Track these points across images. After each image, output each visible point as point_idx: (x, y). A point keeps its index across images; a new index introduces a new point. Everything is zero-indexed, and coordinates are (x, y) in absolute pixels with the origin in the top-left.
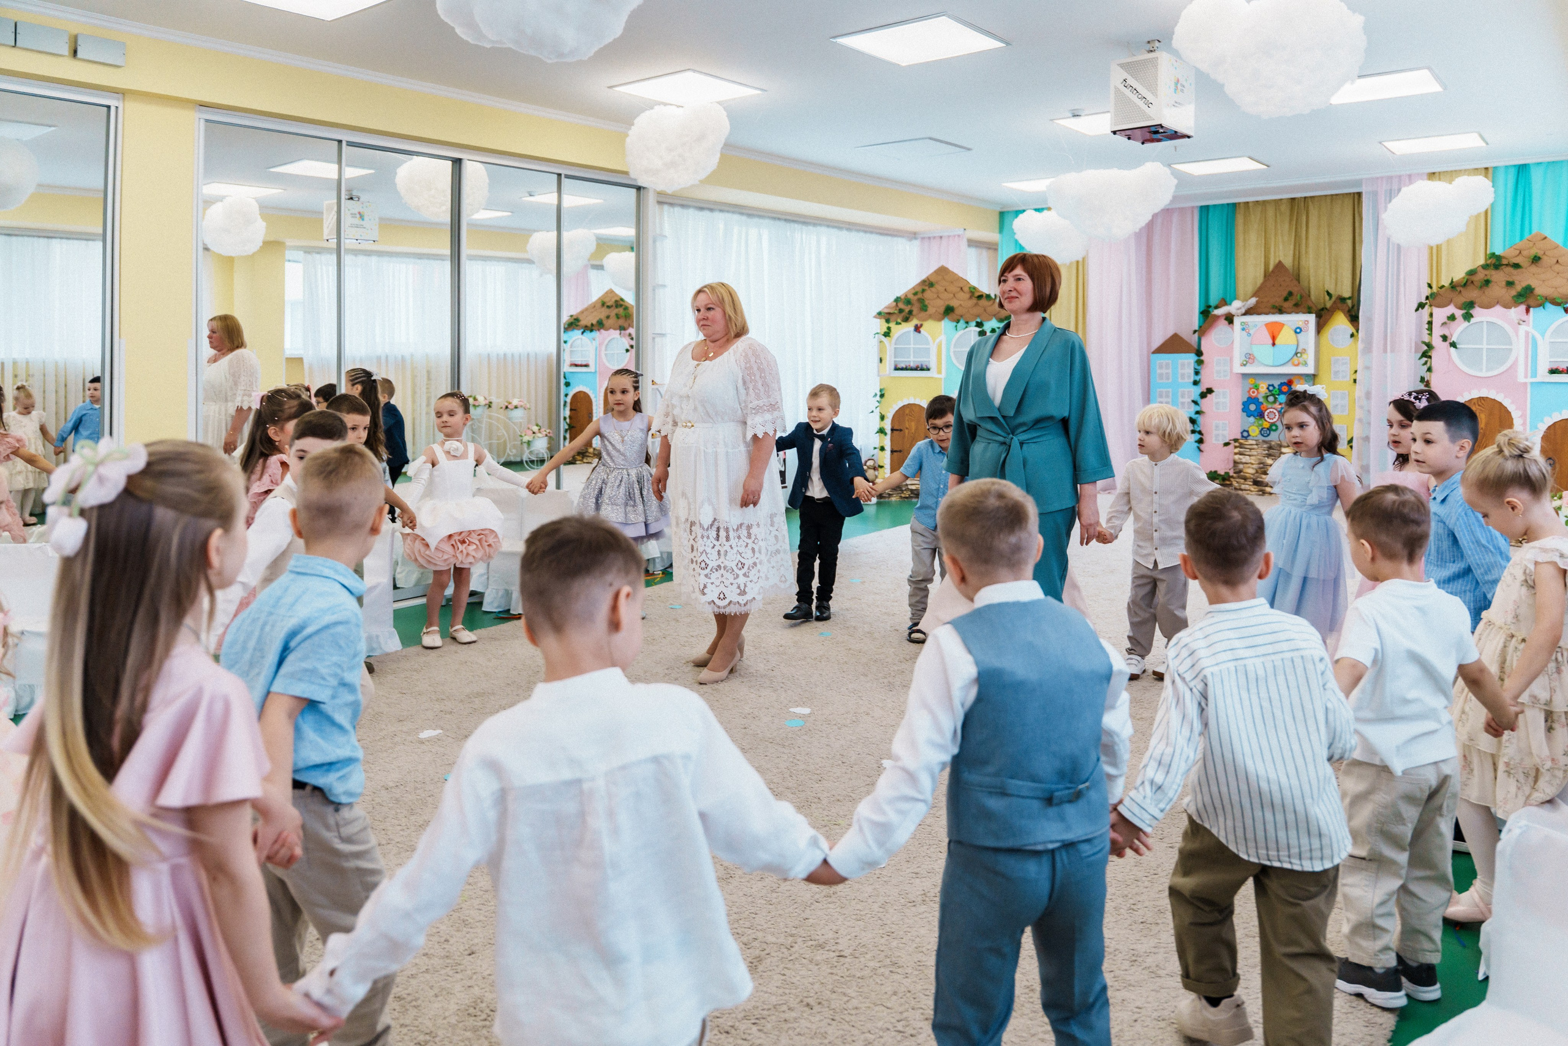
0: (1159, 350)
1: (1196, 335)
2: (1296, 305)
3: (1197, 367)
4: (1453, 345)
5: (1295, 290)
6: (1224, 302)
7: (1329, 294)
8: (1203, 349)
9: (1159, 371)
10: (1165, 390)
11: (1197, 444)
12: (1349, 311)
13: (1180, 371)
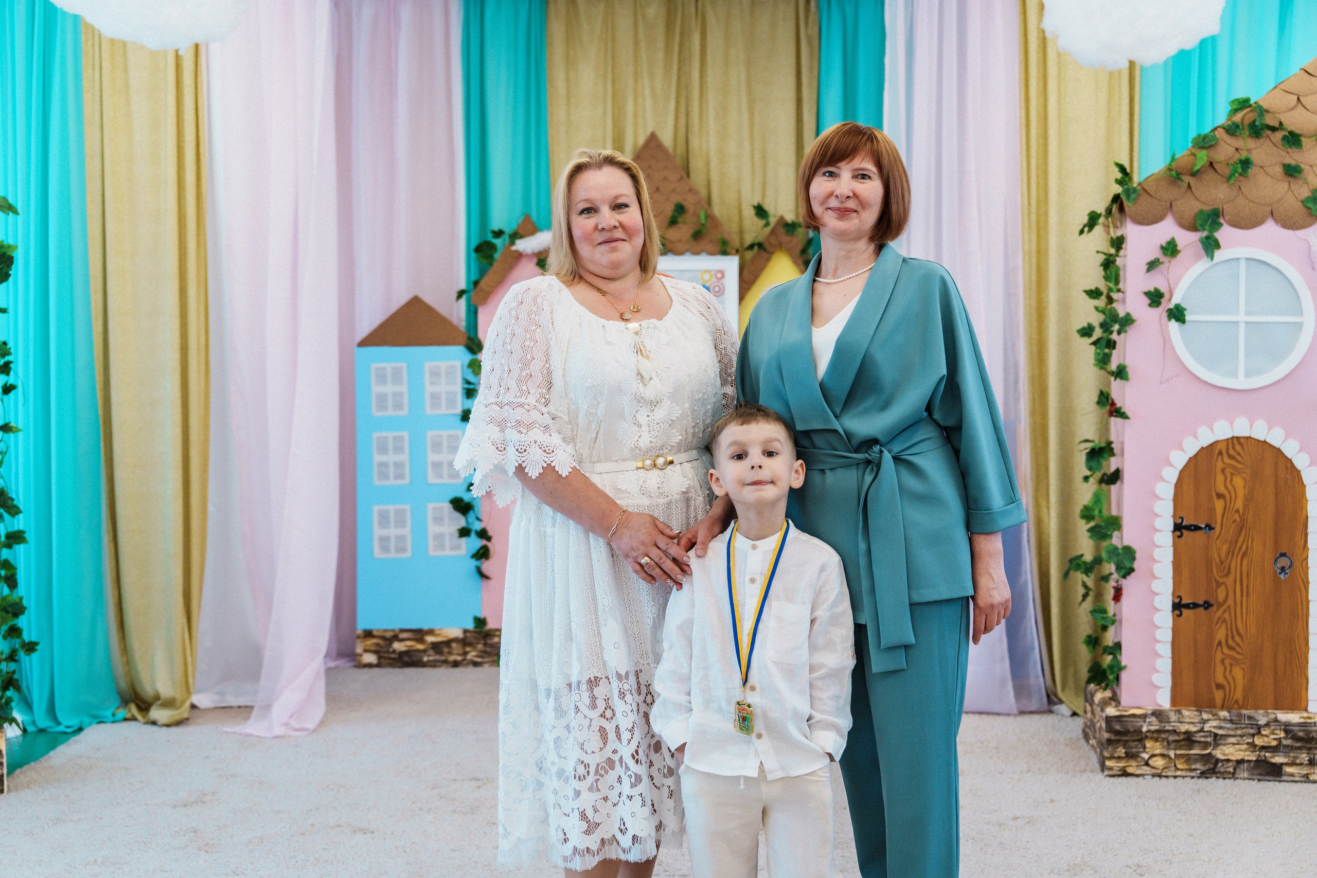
0: (376, 339)
1: (463, 301)
2: (697, 235)
3: (471, 378)
4: (1177, 314)
5: (689, 202)
6: (527, 228)
7: (760, 211)
8: (481, 335)
9: (377, 389)
10: (391, 435)
11: (474, 563)
12: (804, 251)
13: (429, 389)
